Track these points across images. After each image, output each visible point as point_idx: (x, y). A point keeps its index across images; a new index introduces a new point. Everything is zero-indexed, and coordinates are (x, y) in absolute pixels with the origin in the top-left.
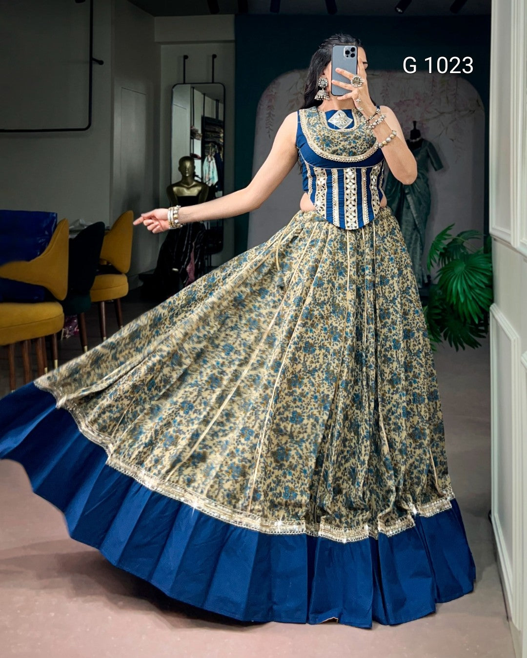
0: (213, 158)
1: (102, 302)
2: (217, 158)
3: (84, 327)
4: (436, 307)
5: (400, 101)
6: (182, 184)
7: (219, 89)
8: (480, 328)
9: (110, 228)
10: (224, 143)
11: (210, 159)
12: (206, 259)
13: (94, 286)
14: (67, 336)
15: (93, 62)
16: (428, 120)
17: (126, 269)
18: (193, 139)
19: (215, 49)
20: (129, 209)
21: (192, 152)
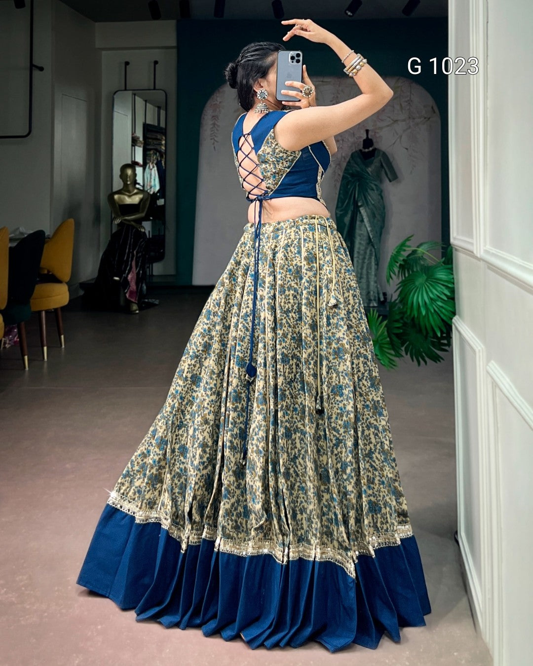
0: (155, 166)
1: (43, 311)
2: (158, 165)
3: (24, 336)
4: (397, 321)
7: (160, 96)
8: (442, 341)
9: (51, 236)
10: (166, 150)
11: (151, 167)
12: (148, 267)
13: (34, 295)
14: (6, 345)
15: (33, 68)
16: (381, 128)
17: (67, 278)
18: (134, 146)
19: (156, 54)
20: (70, 217)
21: (133, 160)
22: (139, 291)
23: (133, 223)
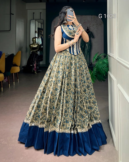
0: (41, 38)
1: (13, 73)
3: (9, 79)
5: (84, 22)
6: (33, 44)
7: (42, 21)
8: (105, 77)
9: (15, 55)
10: (43, 34)
13: (11, 69)
15: (11, 14)
17: (19, 65)
18: (36, 33)
20: (20, 50)
21: (35, 36)
22: (37, 68)
23: (35, 52)
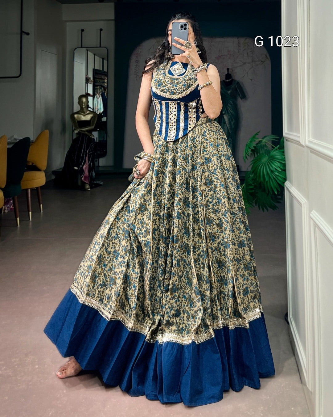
0: (101, 96)
1: (28, 189)
2: (103, 95)
3: (17, 205)
4: (250, 185)
5: (219, 56)
6: (80, 113)
7: (104, 51)
8: (278, 197)
9: (34, 141)
10: (107, 86)
11: (98, 97)
12: (96, 161)
13: (23, 179)
14: (6, 211)
15: (23, 33)
16: (236, 67)
17: (44, 167)
18: (87, 83)
19: (101, 25)
20: (46, 129)
21: (87, 92)
22: (90, 176)
23: (86, 133)
